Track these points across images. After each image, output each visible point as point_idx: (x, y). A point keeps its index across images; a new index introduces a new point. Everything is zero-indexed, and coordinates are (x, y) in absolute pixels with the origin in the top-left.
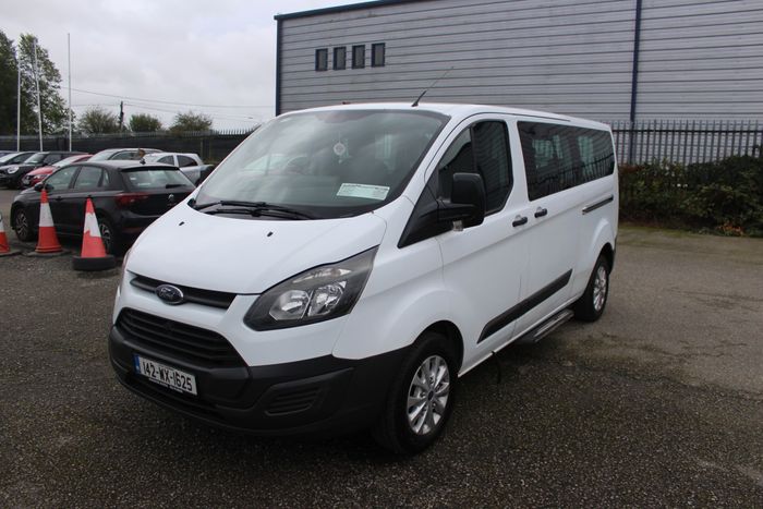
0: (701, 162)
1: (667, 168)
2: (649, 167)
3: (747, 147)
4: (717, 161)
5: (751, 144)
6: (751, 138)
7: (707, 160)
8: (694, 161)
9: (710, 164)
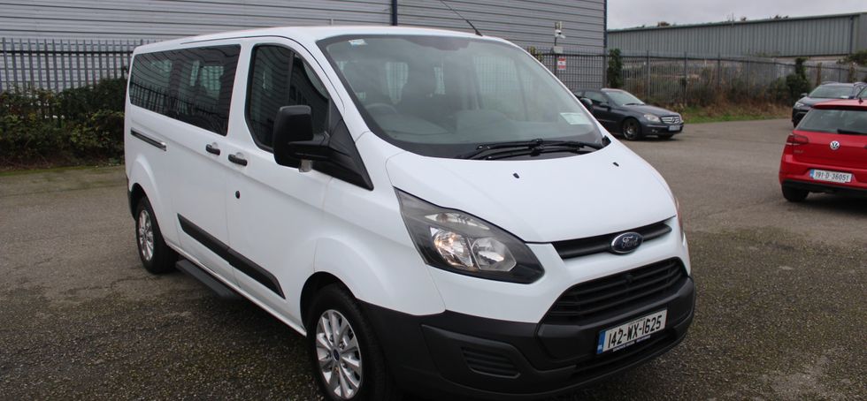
0: (76, 87)
1: (37, 96)
2: (11, 97)
3: (115, 69)
4: (94, 86)
5: (119, 66)
6: (118, 60)
7: (83, 84)
8: (68, 87)
9: (86, 89)
